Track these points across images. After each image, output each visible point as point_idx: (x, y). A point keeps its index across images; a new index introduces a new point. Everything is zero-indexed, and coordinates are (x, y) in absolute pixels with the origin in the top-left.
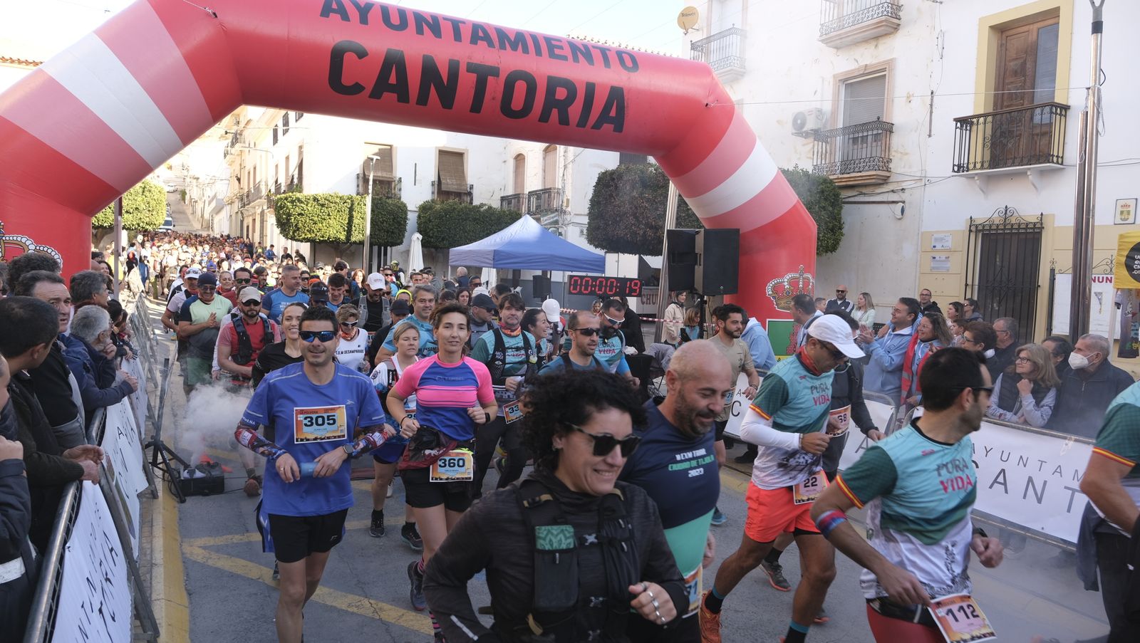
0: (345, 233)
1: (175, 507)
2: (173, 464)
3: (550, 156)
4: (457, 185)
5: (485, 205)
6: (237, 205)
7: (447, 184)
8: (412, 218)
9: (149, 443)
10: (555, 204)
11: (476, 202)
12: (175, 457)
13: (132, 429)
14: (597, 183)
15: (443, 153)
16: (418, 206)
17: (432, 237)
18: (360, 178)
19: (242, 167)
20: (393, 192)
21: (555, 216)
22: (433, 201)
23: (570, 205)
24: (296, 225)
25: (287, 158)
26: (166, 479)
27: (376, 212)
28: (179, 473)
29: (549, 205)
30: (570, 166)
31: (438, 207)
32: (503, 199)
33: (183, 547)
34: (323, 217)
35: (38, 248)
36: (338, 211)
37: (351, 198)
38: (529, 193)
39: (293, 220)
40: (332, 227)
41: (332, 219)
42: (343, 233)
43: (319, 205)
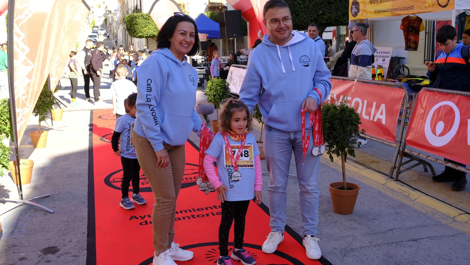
39: (133, 27)
40: (151, 29)
41: (151, 25)
42: (156, 32)
43: (144, 18)
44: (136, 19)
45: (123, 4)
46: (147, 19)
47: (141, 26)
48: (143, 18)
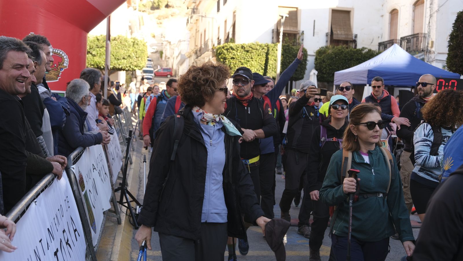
0: (263, 71)
1: (131, 231)
2: (133, 204)
3: (419, 8)
4: (345, 35)
5: (366, 48)
6: (194, 57)
7: (338, 34)
8: (311, 61)
9: (118, 188)
10: (422, 46)
11: (359, 47)
12: (134, 200)
13: (106, 174)
14: (456, 21)
15: (335, 12)
16: (315, 51)
17: (325, 74)
18: (275, 33)
19: (197, 31)
20: (298, 41)
21: (421, 56)
22: (327, 47)
23: (434, 46)
24: (230, 66)
25: (226, 21)
26: (128, 214)
27: (285, 56)
28: (136, 210)
29: (416, 46)
30: (435, 15)
31: (330, 51)
32: (380, 44)
33: (132, 254)
34: (248, 59)
35: (54, 51)
36: (258, 55)
37: (267, 46)
38: (401, 38)
39: (227, 62)
40: (253, 66)
41: (254, 61)
42: (261, 71)
43: (245, 51)
44: (234, 51)
45: (196, 32)
46: (250, 52)
47: (240, 62)
48: (243, 50)
